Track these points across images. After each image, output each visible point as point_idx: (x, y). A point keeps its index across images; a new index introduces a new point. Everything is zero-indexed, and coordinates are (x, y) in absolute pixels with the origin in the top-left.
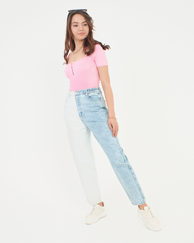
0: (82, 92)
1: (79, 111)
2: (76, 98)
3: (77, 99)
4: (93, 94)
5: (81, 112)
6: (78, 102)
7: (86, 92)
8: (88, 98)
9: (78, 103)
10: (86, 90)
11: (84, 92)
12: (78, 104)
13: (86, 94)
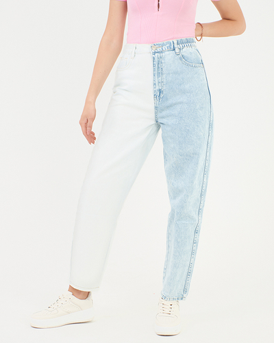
0: (168, 45)
1: (157, 88)
2: (154, 58)
3: (156, 59)
4: (190, 49)
5: (160, 90)
6: (158, 67)
7: (176, 46)
8: (181, 59)
9: (157, 69)
10: (175, 42)
11: (172, 47)
12: (156, 72)
13: (177, 50)
